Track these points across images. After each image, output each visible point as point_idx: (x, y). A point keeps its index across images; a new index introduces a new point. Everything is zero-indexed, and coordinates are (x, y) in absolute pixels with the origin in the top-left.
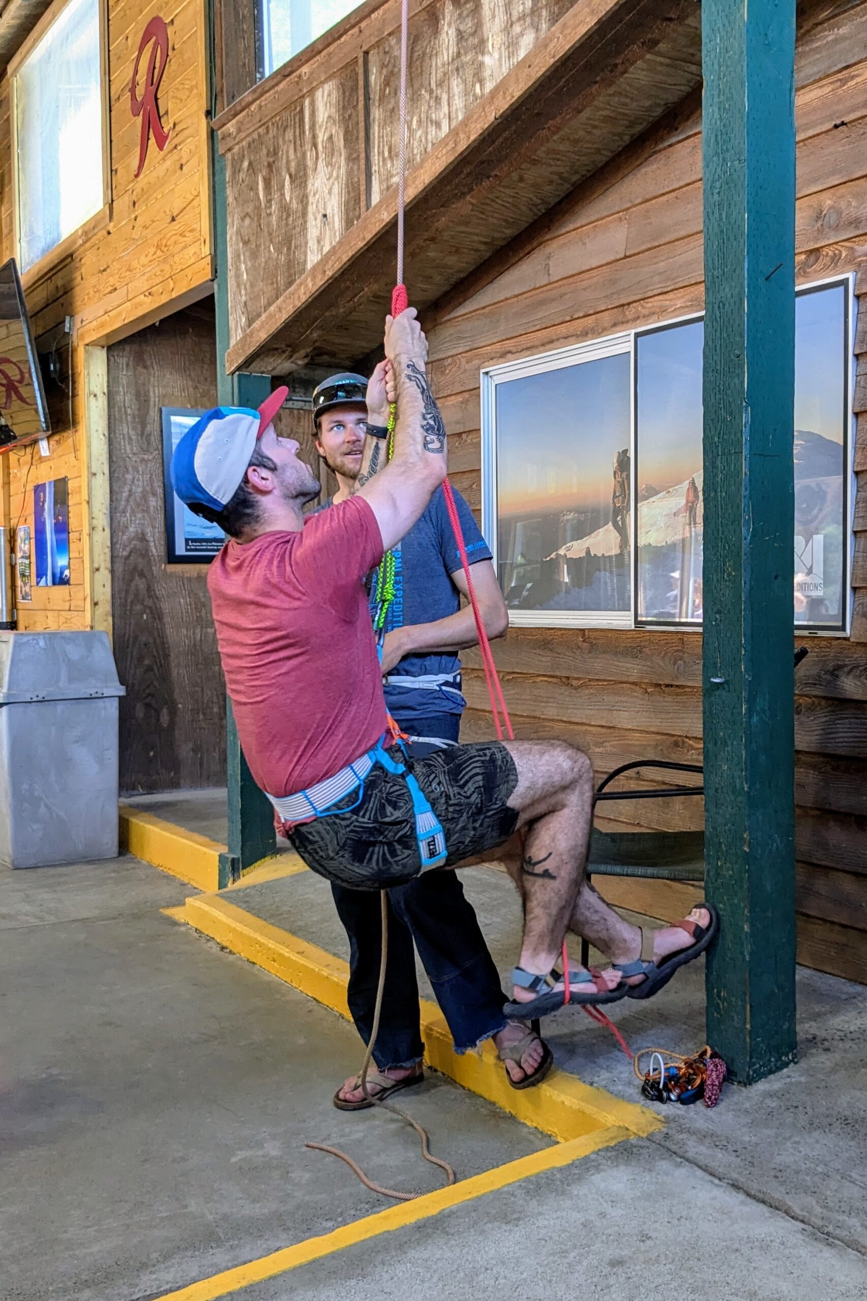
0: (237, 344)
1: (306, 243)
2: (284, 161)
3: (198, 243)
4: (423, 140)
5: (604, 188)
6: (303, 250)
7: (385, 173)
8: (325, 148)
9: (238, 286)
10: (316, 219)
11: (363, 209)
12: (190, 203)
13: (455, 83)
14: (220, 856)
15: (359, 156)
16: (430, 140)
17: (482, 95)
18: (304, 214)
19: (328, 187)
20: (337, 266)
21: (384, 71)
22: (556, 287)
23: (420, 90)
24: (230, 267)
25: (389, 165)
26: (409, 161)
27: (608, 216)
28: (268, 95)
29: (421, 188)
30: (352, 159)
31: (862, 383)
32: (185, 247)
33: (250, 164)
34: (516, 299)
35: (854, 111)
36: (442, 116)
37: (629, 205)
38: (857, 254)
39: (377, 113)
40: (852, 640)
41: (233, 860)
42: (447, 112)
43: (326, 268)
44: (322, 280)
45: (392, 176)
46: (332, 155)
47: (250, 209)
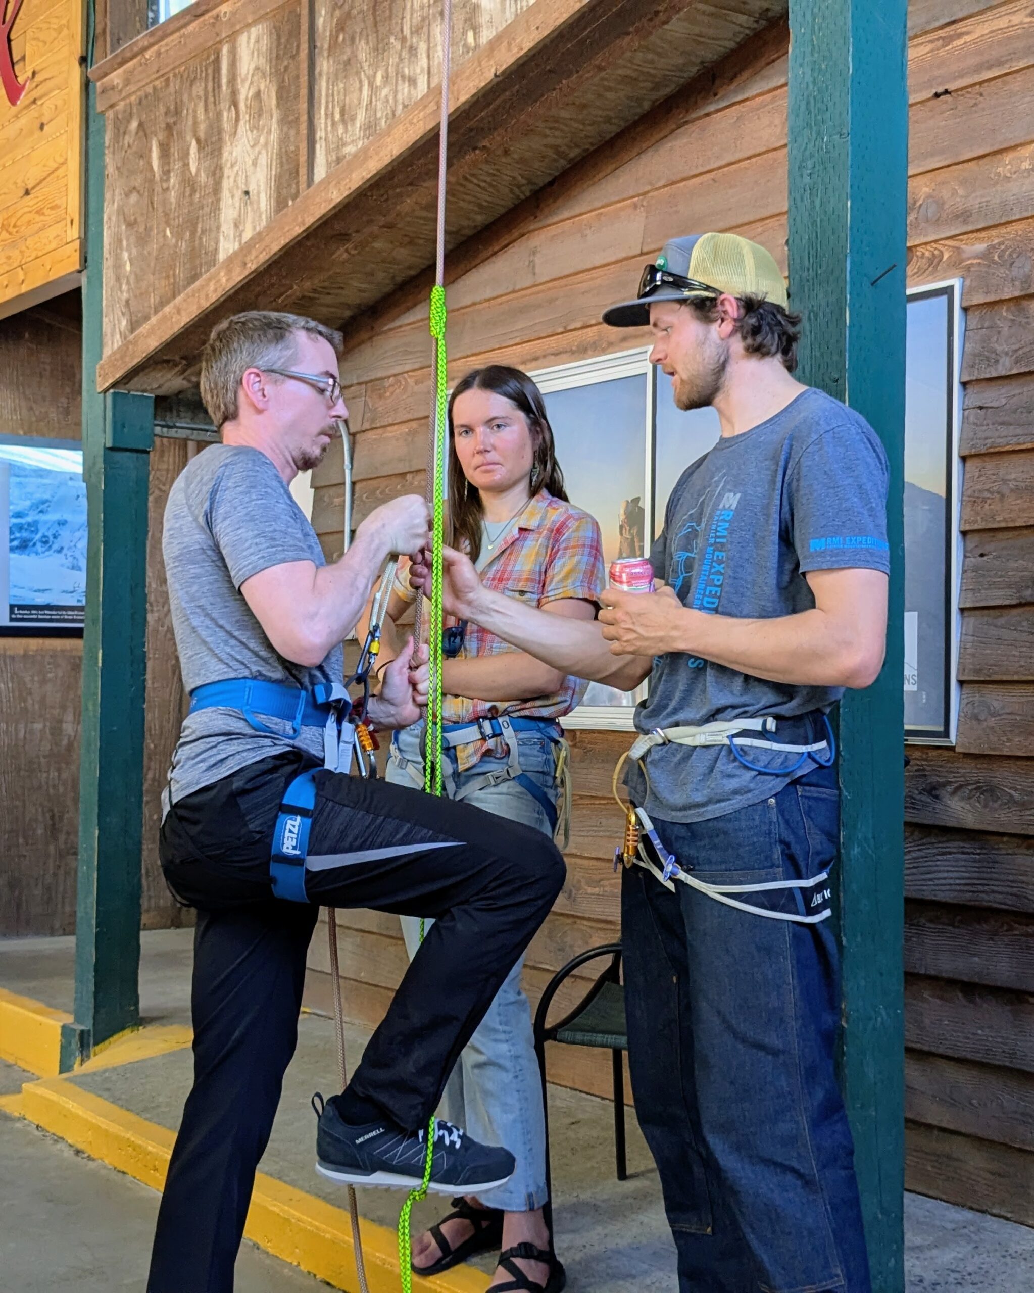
0: (114, 353)
1: (218, 228)
2: (190, 122)
3: (63, 223)
4: (391, 101)
5: (614, 166)
6: (213, 235)
7: (335, 140)
8: (249, 107)
9: (118, 279)
10: (233, 197)
11: (303, 186)
12: (53, 172)
13: (438, 29)
14: (64, 1027)
15: (297, 119)
16: (400, 101)
17: (477, 46)
18: (217, 190)
19: (252, 157)
20: (264, 257)
21: (338, 13)
22: (543, 291)
23: (388, 37)
24: (106, 254)
25: (341, 130)
26: (370, 127)
27: (619, 201)
28: (171, 38)
29: (387, 160)
30: (288, 121)
31: (972, 419)
32: (41, 229)
33: (141, 125)
34: (487, 304)
35: (961, 76)
36: (418, 71)
37: (648, 188)
38: (965, 256)
39: (324, 65)
40: (957, 749)
41: (82, 1032)
42: (425, 66)
43: (248, 259)
44: (240, 275)
45: (344, 145)
46: (260, 115)
47: (138, 181)
